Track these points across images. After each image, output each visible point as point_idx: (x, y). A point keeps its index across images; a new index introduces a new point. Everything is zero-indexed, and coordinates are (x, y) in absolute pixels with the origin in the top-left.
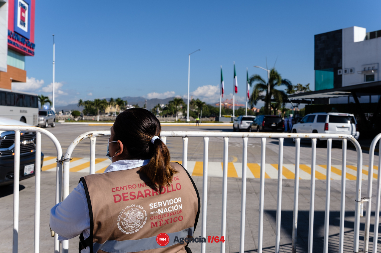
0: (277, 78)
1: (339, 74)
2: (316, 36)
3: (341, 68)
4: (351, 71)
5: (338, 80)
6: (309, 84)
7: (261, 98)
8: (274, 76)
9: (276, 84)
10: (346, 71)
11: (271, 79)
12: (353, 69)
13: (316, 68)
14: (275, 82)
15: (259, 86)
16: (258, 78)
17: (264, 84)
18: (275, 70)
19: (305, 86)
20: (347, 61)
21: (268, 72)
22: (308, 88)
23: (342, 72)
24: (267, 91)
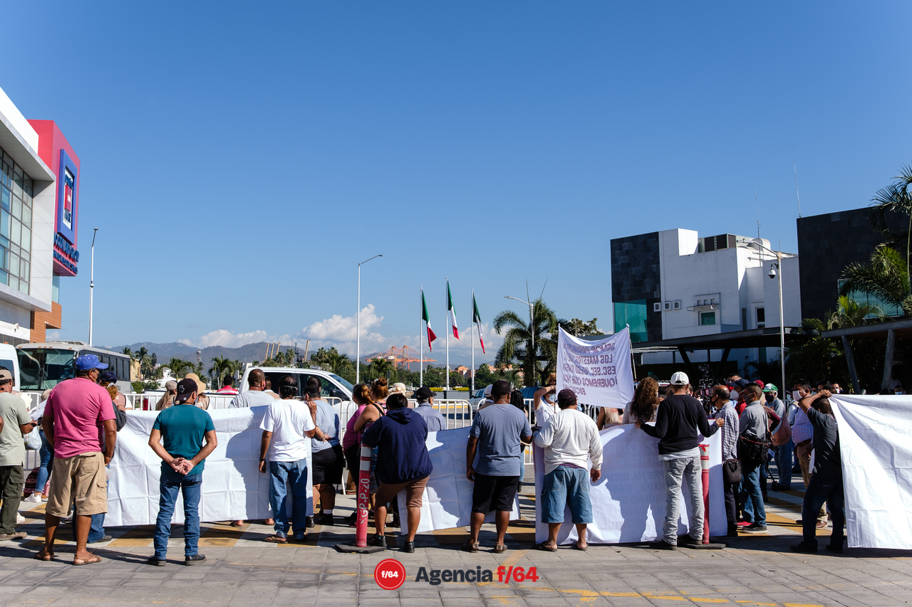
0: (548, 318)
1: (655, 310)
2: (613, 242)
3: (659, 300)
4: (676, 305)
5: (654, 322)
6: (595, 319)
7: (518, 354)
8: (540, 313)
9: (546, 328)
10: (667, 306)
11: (537, 321)
12: (679, 302)
13: (615, 300)
14: (543, 325)
15: (514, 332)
16: (513, 317)
17: (524, 329)
18: (542, 302)
19: (588, 324)
20: (670, 287)
21: (530, 307)
22: (595, 328)
23: (661, 307)
24: (530, 342)
